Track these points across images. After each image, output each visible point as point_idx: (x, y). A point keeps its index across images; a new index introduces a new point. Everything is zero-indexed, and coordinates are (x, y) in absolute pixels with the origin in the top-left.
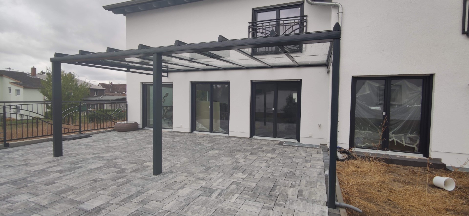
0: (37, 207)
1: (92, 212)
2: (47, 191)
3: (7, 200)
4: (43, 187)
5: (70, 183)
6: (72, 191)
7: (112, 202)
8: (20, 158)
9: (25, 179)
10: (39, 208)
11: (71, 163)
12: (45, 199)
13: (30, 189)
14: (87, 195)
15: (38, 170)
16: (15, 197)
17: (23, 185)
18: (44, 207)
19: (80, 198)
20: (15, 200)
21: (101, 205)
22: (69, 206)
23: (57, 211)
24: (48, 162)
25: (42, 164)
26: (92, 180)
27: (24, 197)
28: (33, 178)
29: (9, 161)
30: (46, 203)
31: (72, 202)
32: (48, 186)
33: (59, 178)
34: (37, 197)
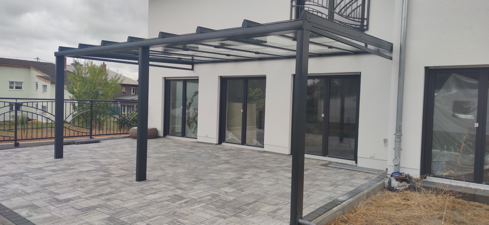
0: (23, 193)
1: (62, 201)
2: (35, 184)
3: (2, 186)
4: (34, 181)
5: (57, 180)
6: (55, 186)
7: (82, 197)
8: (25, 157)
9: (22, 173)
10: (24, 194)
11: (66, 165)
12: (31, 189)
13: (23, 181)
14: (66, 189)
15: (36, 168)
16: (9, 185)
17: (19, 178)
18: (28, 193)
19: (59, 191)
20: (8, 187)
21: (73, 198)
22: (47, 195)
23: (36, 197)
24: (47, 163)
25: (41, 164)
26: (76, 180)
27: (16, 186)
28: (29, 174)
29: (14, 158)
30: (31, 191)
31: (51, 193)
32: (38, 180)
33: (50, 175)
34: (26, 187)
